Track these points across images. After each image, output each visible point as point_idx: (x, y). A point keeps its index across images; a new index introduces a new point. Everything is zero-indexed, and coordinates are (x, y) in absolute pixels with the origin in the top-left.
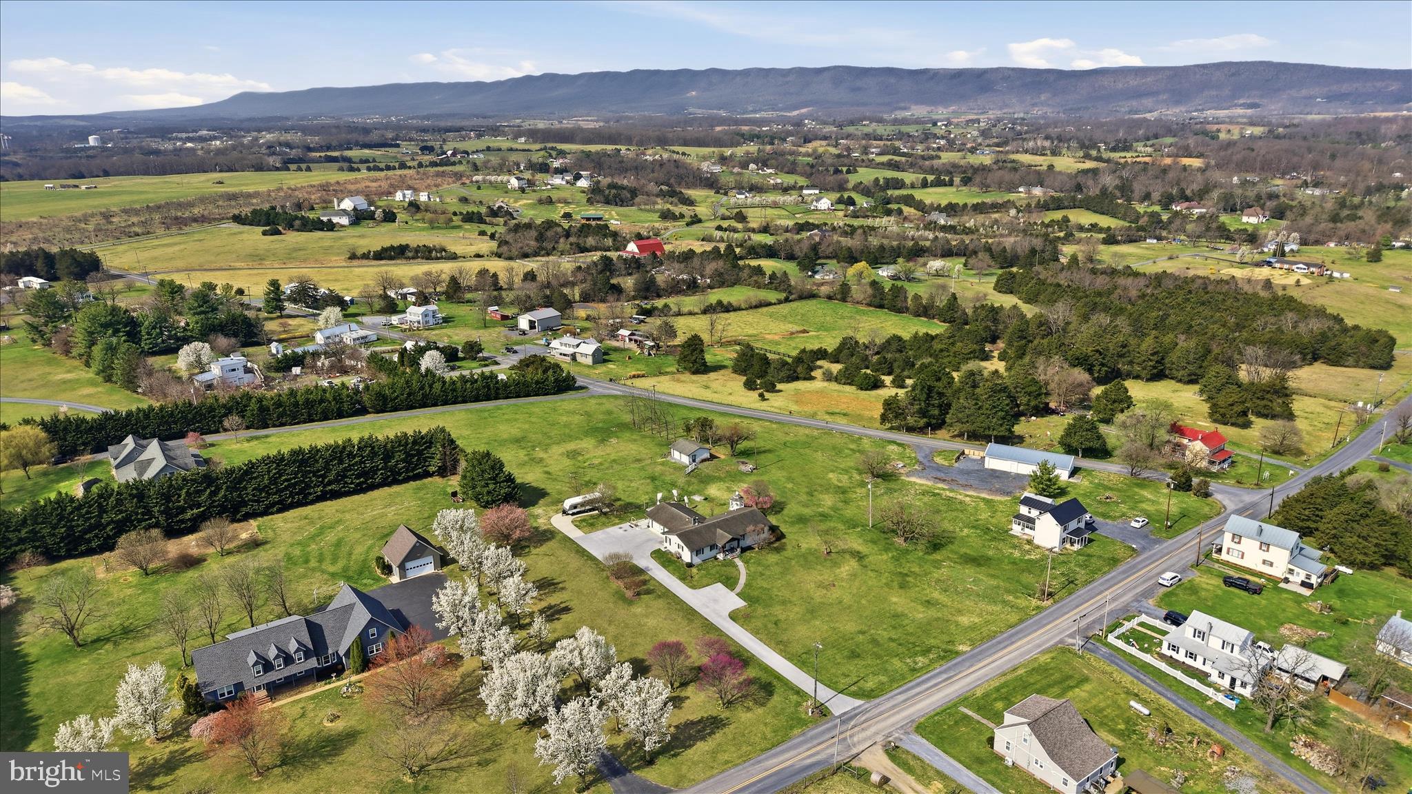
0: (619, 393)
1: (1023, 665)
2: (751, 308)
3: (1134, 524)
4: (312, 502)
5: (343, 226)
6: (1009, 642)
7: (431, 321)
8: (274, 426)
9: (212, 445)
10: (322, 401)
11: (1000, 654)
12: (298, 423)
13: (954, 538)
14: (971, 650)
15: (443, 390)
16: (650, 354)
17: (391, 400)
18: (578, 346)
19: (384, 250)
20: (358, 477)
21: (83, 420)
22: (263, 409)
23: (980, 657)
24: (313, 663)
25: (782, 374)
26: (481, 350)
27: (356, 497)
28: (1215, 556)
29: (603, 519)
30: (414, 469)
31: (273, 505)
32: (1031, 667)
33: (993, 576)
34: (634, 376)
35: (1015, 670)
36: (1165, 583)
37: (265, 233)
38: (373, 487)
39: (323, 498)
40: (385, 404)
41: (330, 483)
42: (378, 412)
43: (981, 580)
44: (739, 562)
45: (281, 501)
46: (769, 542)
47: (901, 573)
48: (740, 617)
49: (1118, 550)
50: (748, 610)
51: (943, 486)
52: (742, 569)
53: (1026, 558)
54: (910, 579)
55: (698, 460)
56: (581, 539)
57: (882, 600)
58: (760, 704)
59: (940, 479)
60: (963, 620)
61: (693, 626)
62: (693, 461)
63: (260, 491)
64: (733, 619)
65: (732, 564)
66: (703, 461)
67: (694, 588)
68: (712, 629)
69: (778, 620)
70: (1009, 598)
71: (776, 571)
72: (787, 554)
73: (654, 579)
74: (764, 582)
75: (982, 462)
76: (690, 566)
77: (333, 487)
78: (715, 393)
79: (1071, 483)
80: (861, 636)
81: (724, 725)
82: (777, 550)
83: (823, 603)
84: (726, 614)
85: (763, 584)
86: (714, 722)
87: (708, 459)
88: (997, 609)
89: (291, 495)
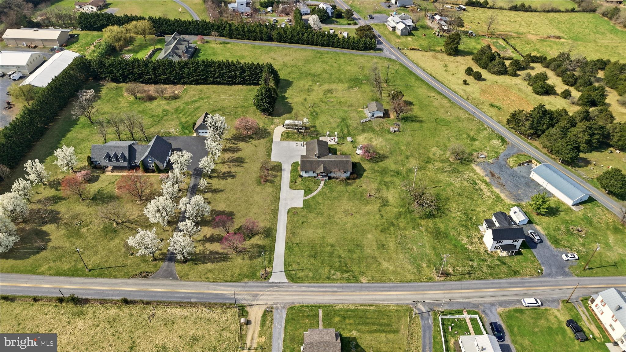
0: (394, 58)
1: (376, 305)
2: (544, 12)
3: (564, 257)
4: (209, 84)
6: (388, 289)
8: (235, 38)
9: (207, 42)
11: (376, 293)
12: (244, 39)
13: (446, 215)
14: (366, 283)
16: (438, 36)
18: (398, 23)
20: (229, 78)
22: (231, 30)
23: (364, 289)
24: (126, 164)
25: (496, 69)
27: (227, 86)
28: (589, 302)
29: (296, 136)
30: (254, 80)
31: (193, 81)
32: (380, 308)
33: (435, 249)
34: (413, 49)
35: (369, 306)
36: (523, 303)
38: (235, 84)
39: (213, 83)
40: (281, 38)
41: (216, 78)
42: (278, 42)
43: (425, 247)
44: (322, 184)
45: (197, 80)
46: (348, 178)
47: (392, 223)
48: (292, 212)
49: (530, 268)
50: (300, 210)
51: (487, 179)
52: (319, 189)
53: (466, 246)
54: (392, 228)
55: (375, 116)
56: (276, 142)
57: (364, 233)
58: (250, 259)
59: (492, 174)
60: (385, 265)
61: (270, 207)
62: (373, 116)
63: (189, 74)
64: (289, 211)
65: (318, 184)
66: (377, 117)
67: (291, 188)
68: (275, 212)
69: (306, 221)
70: (424, 265)
71: (335, 194)
72: (349, 188)
73: (281, 176)
74: (322, 199)
75: (533, 172)
76: (301, 176)
77: (217, 80)
78: (445, 72)
79: (571, 209)
80: (329, 247)
81: (226, 261)
82: (347, 184)
83: (335, 222)
84: (289, 207)
85: (320, 200)
86: (225, 257)
87: (381, 117)
88: (410, 267)
89: (200, 79)
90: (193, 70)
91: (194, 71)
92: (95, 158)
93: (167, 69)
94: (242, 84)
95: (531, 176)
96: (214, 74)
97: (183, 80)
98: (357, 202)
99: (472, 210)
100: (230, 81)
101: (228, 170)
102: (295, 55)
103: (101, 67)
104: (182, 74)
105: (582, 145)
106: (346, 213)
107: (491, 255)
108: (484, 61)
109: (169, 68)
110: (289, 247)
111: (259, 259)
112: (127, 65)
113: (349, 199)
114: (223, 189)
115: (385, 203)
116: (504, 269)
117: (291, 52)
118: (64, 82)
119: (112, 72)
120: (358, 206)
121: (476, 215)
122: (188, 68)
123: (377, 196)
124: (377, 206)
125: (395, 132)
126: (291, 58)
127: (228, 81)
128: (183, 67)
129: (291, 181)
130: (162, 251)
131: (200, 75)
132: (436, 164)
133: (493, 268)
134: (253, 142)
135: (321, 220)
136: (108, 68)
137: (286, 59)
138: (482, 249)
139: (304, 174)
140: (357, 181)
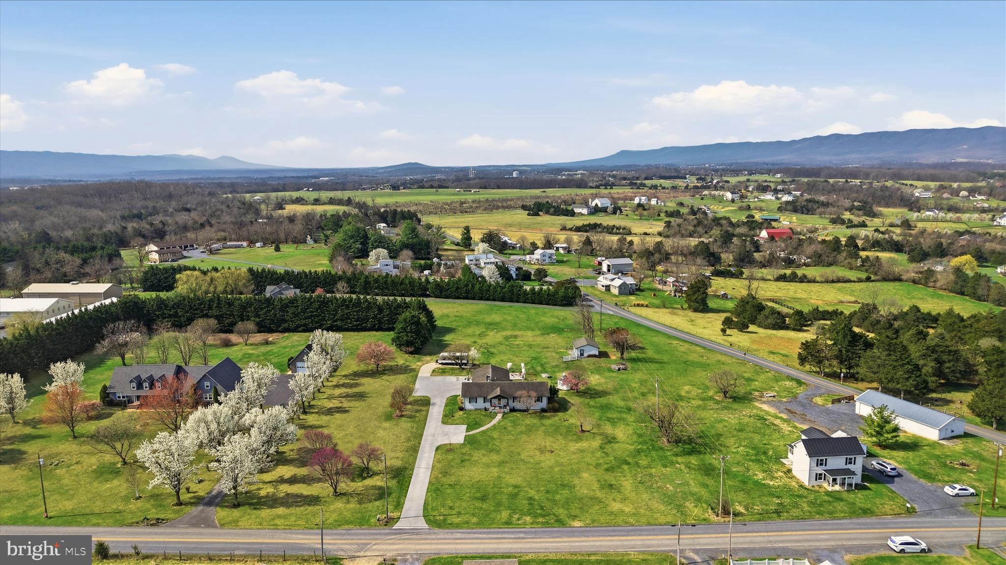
0: (611, 313)
1: (603, 554)
2: (827, 282)
5: (583, 215)
7: (548, 260)
10: (402, 283)
11: (602, 539)
13: (720, 451)
14: (581, 527)
15: (480, 289)
16: (675, 296)
17: (445, 290)
18: (613, 280)
19: (584, 226)
21: (276, 273)
22: (367, 283)
23: (577, 535)
26: (546, 276)
29: (457, 372)
31: (300, 326)
32: (611, 557)
33: (706, 486)
34: (638, 305)
35: (590, 554)
37: (528, 215)
38: (365, 329)
40: (441, 292)
43: (688, 485)
44: (499, 416)
45: (305, 325)
46: (543, 410)
47: (626, 460)
48: (444, 450)
49: (889, 506)
50: (458, 447)
51: (784, 416)
52: (494, 422)
53: (763, 482)
54: (625, 467)
55: (586, 355)
56: (423, 378)
57: (576, 473)
58: (360, 502)
59: (790, 411)
60: (616, 506)
61: (406, 444)
62: (582, 354)
63: (296, 315)
64: (437, 449)
65: (493, 416)
66: (589, 356)
67: (444, 422)
68: (414, 450)
69: (468, 460)
70: (690, 505)
71: (519, 429)
72: (547, 422)
73: (428, 411)
74: (498, 434)
75: (857, 404)
76: (461, 409)
77: (339, 323)
78: (692, 326)
79: (938, 443)
80: (510, 489)
81: (316, 504)
82: (542, 418)
83: (523, 460)
84: (439, 444)
85: (495, 435)
86: (314, 500)
87: (595, 356)
88: (662, 507)
89: (312, 322)
90: (302, 309)
91: (304, 311)
92: (114, 388)
93: (262, 309)
94: (377, 330)
95: (857, 412)
96: (334, 315)
97: (285, 325)
98: (560, 437)
99: (765, 444)
100: (358, 325)
101: (340, 405)
102: (460, 308)
103: (161, 308)
104: (283, 316)
105: (929, 379)
106: (542, 451)
107: (811, 490)
108: (748, 313)
109: (265, 308)
110: (435, 489)
111: (377, 503)
112: (200, 304)
113: (546, 433)
114: (324, 425)
115: (611, 440)
116: (839, 506)
117: (454, 305)
118: (98, 316)
119: (176, 315)
120: (563, 442)
121: (773, 449)
122: (295, 307)
123: (596, 432)
124: (596, 443)
125: (619, 369)
126: (455, 310)
127: (354, 325)
128: (287, 306)
129: (445, 416)
130: (196, 494)
131: (311, 316)
132: (693, 402)
133: (821, 505)
134: (385, 377)
135: (495, 457)
136: (170, 310)
137: (446, 311)
138: (794, 484)
139: (468, 406)
140: (560, 414)
